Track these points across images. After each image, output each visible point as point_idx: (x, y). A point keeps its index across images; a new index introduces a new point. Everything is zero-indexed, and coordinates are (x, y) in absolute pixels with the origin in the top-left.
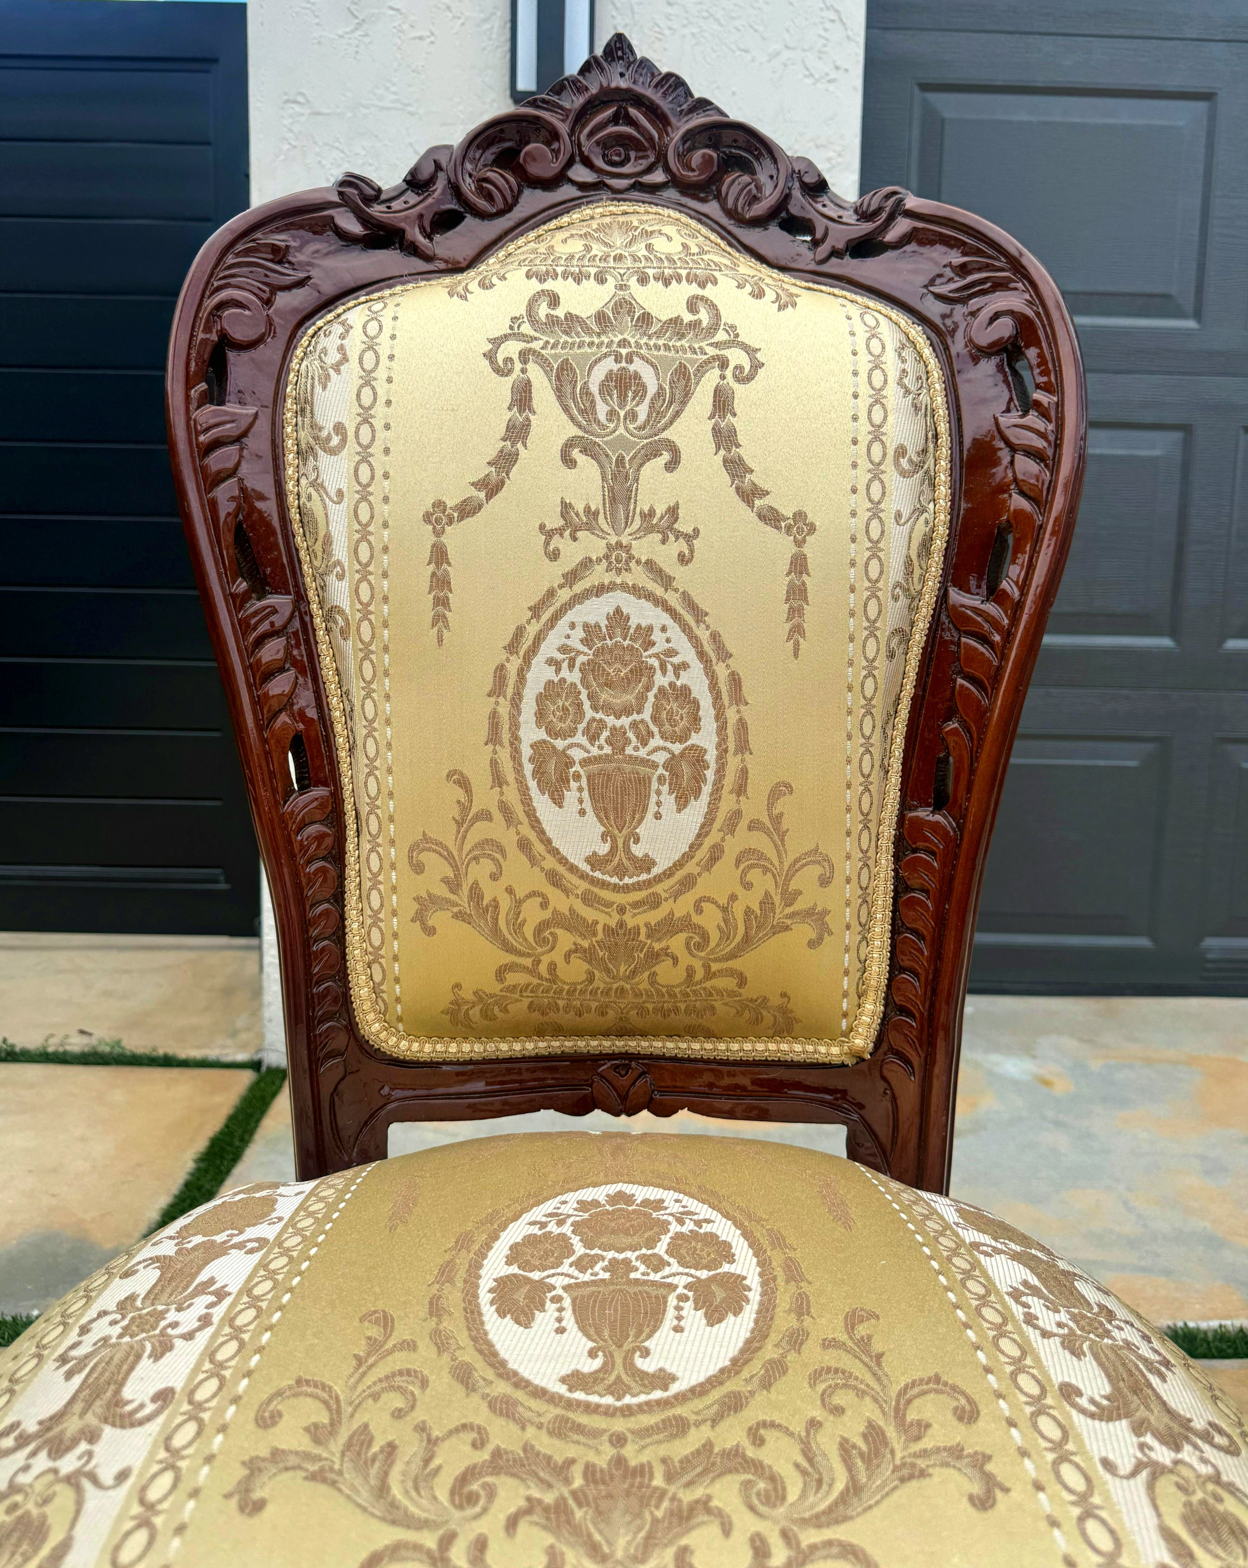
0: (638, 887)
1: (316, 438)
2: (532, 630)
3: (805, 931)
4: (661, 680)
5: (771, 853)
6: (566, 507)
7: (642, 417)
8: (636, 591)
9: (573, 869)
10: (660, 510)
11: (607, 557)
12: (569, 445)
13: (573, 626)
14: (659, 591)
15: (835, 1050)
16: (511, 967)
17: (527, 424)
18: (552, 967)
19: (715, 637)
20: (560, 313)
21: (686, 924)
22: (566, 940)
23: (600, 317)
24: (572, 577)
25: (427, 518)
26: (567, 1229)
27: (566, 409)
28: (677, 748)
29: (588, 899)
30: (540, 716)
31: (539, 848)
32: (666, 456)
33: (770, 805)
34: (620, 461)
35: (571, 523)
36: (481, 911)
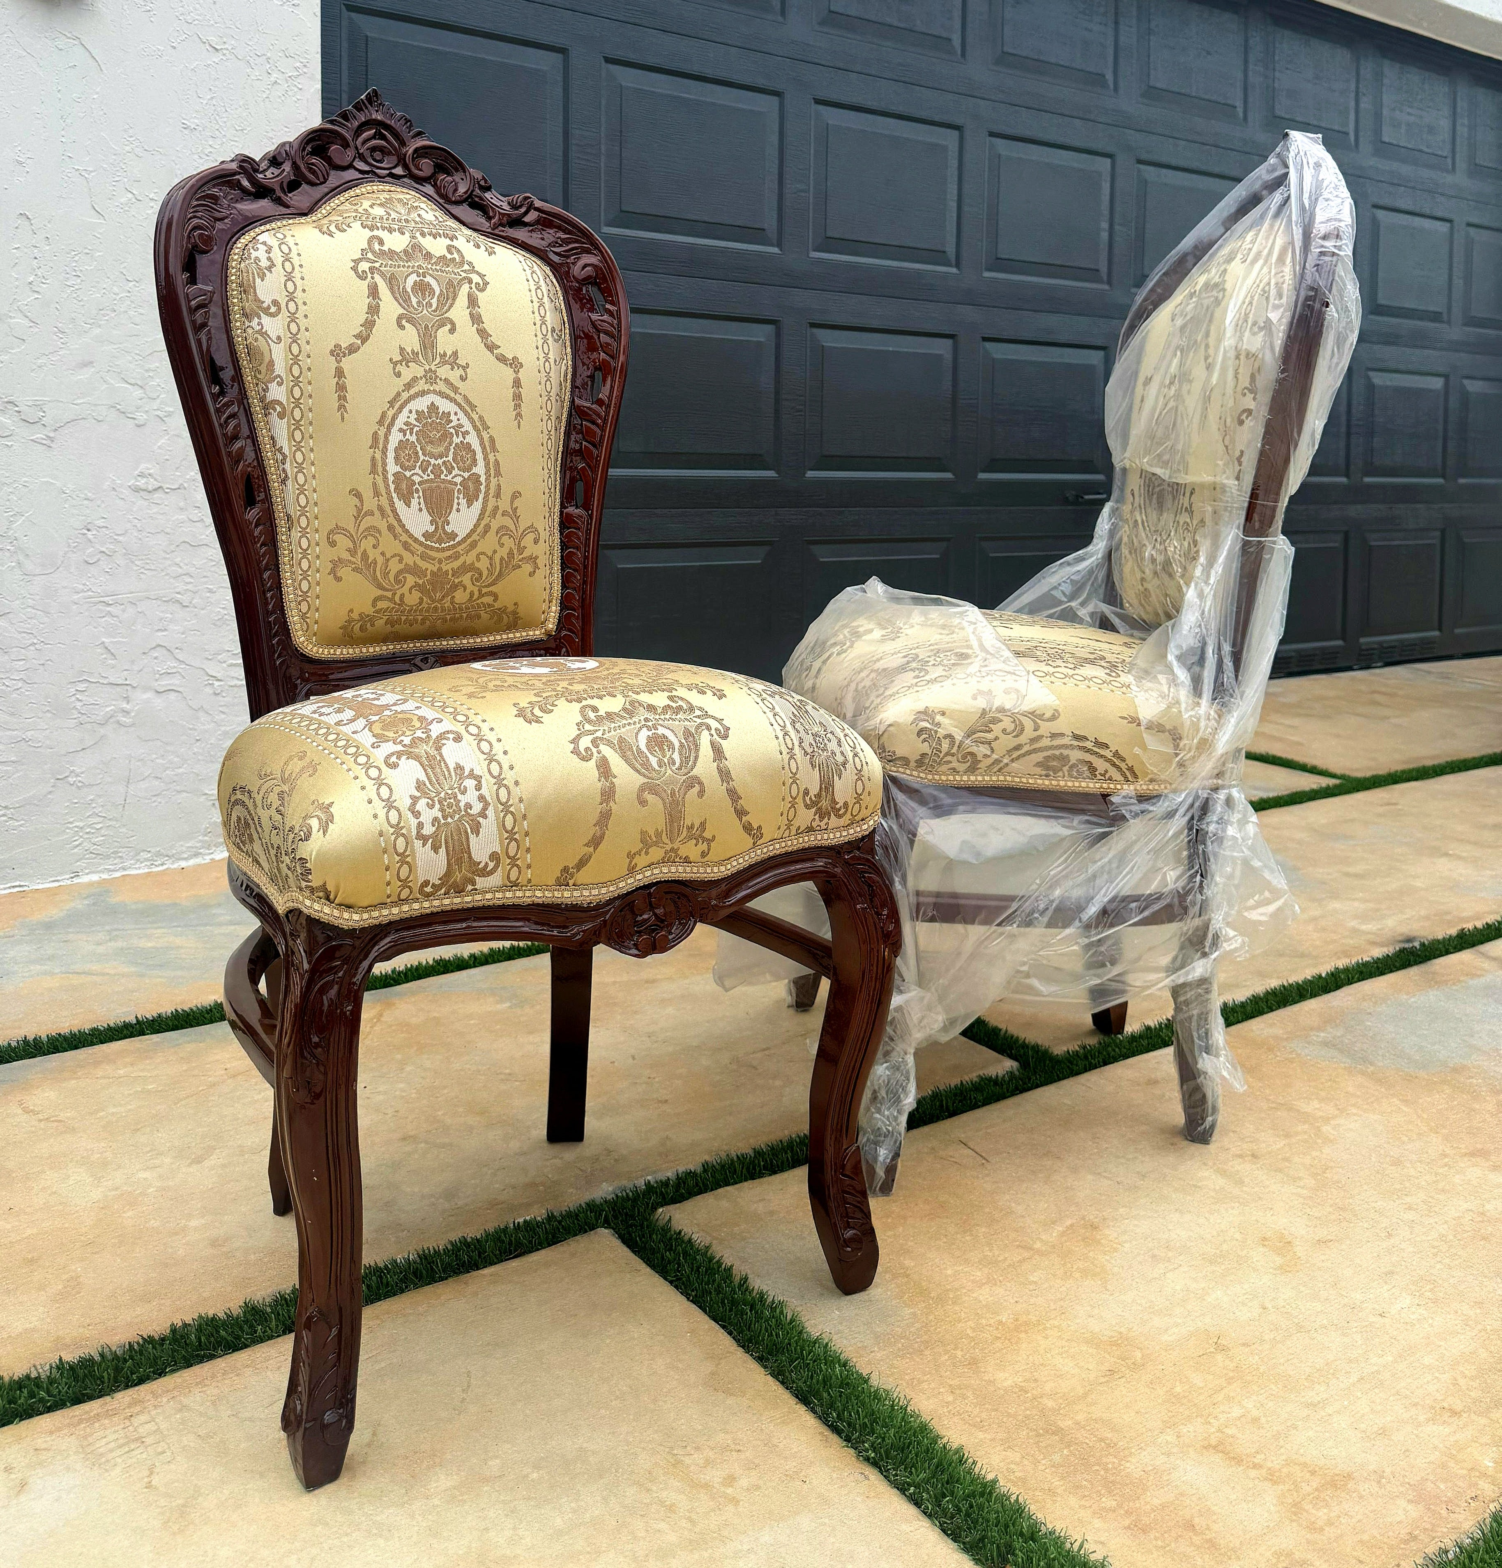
0: (448, 549)
1: (260, 308)
2: (391, 413)
3: (528, 568)
4: (456, 440)
5: (513, 527)
6: (402, 349)
7: (434, 306)
8: (441, 394)
9: (416, 540)
10: (449, 353)
11: (425, 376)
12: (400, 318)
13: (411, 412)
14: (452, 395)
15: (537, 633)
16: (380, 599)
17: (378, 306)
18: (402, 595)
19: (481, 418)
20: (385, 248)
21: (471, 568)
22: (411, 580)
23: (405, 251)
24: (408, 386)
25: (332, 353)
27: (395, 298)
28: (466, 475)
29: (423, 557)
30: (397, 458)
31: (399, 530)
32: (449, 326)
33: (512, 503)
34: (426, 327)
35: (406, 357)
36: (367, 567)
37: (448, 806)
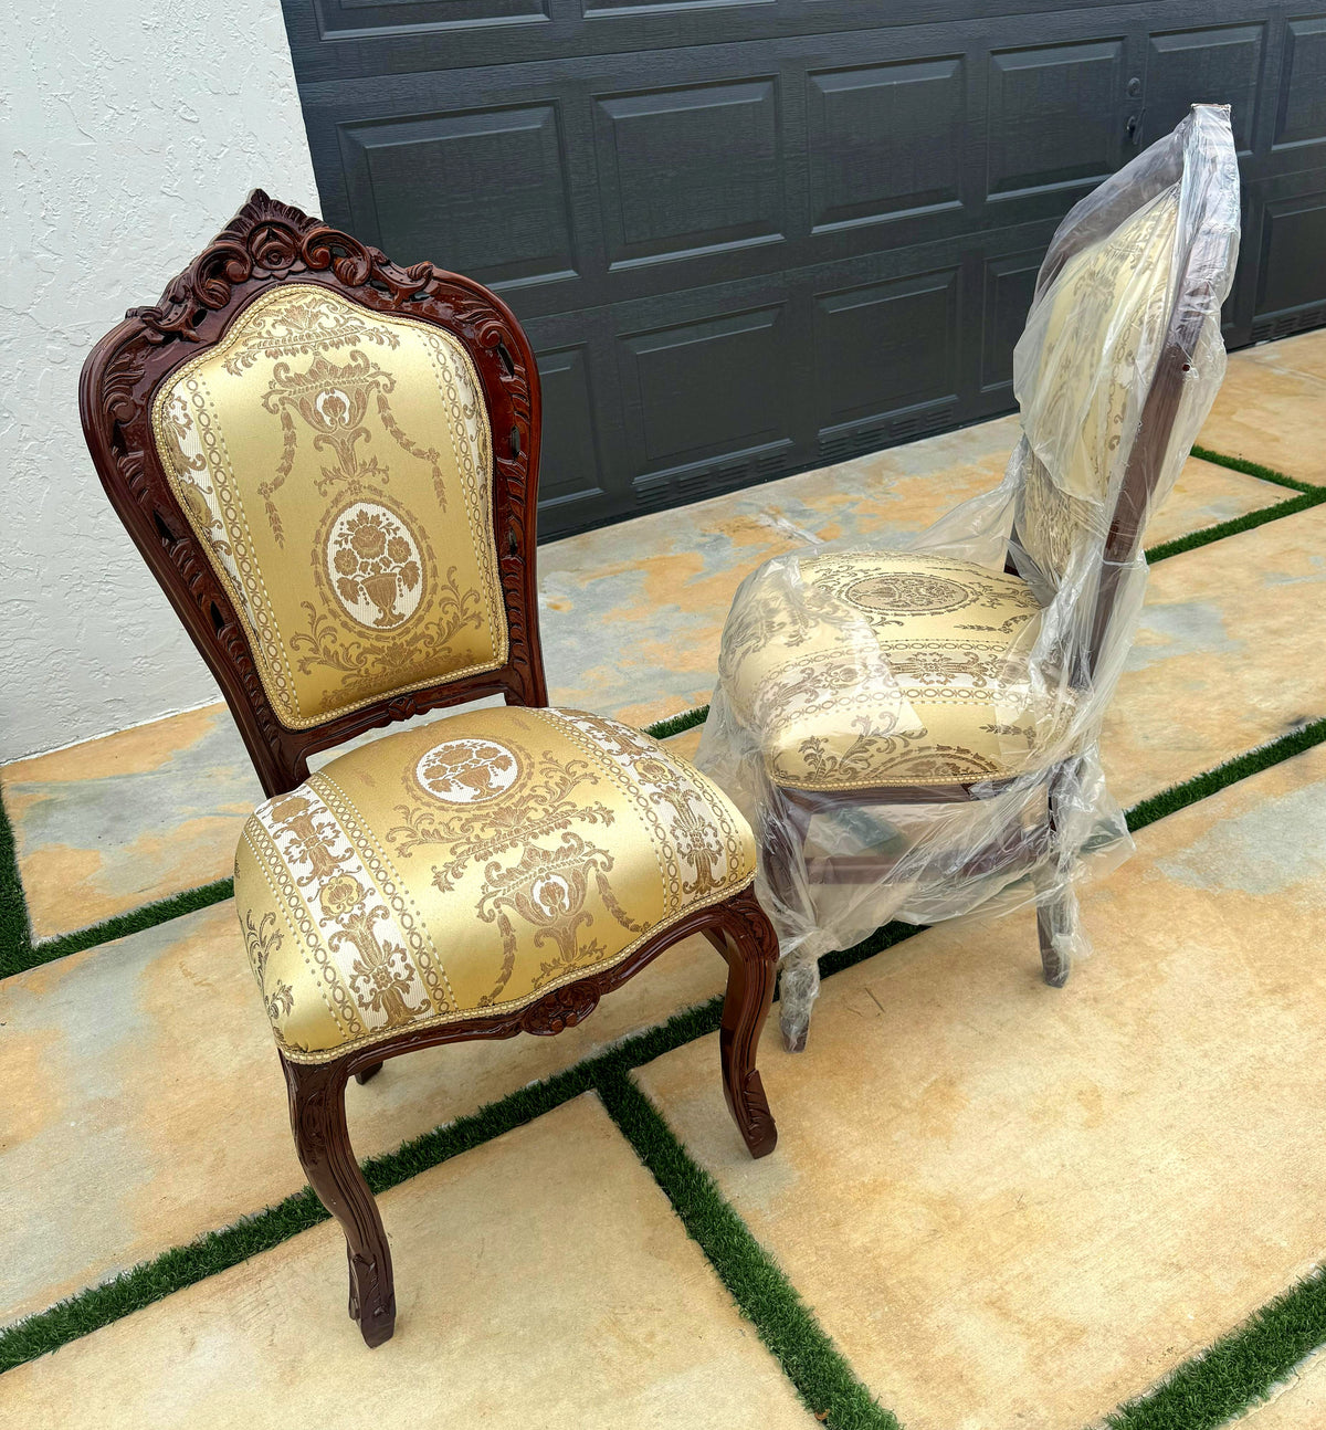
0: (399, 627)
1: (188, 464)
2: (324, 530)
3: (473, 623)
4: (388, 538)
5: (453, 597)
6: (324, 470)
7: (347, 419)
8: (367, 501)
9: (368, 628)
10: (368, 461)
11: (350, 488)
12: (317, 439)
13: (342, 524)
14: (378, 498)
15: (493, 665)
16: (348, 677)
17: (294, 435)
18: (367, 671)
19: (408, 513)
20: (291, 374)
21: (423, 635)
22: (371, 658)
23: (312, 372)
24: (336, 502)
25: (260, 492)
26: (438, 763)
27: (310, 423)
28: (403, 565)
29: (378, 639)
30: (338, 568)
31: (351, 624)
32: (364, 435)
33: (449, 577)
34: (343, 442)
35: (329, 477)
36: (330, 658)
37: (382, 978)
